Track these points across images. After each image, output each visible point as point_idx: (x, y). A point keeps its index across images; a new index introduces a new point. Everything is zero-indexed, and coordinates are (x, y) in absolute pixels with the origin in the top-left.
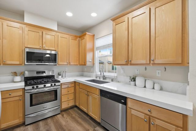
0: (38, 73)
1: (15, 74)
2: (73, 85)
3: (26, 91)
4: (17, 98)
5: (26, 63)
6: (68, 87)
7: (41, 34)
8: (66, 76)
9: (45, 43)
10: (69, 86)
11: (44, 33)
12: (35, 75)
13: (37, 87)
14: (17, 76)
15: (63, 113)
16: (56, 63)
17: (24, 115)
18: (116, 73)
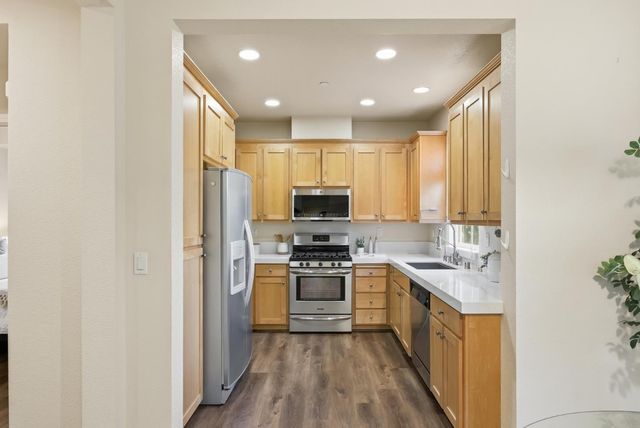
0: (316, 238)
1: (280, 238)
2: (384, 273)
3: (291, 270)
4: (279, 280)
5: (294, 218)
6: (371, 276)
7: (318, 155)
8: (376, 249)
9: (326, 173)
10: (374, 274)
11: (325, 151)
12: (310, 242)
13: (308, 264)
14: (282, 242)
15: (359, 336)
16: (348, 216)
17: (289, 314)
18: (476, 242)
